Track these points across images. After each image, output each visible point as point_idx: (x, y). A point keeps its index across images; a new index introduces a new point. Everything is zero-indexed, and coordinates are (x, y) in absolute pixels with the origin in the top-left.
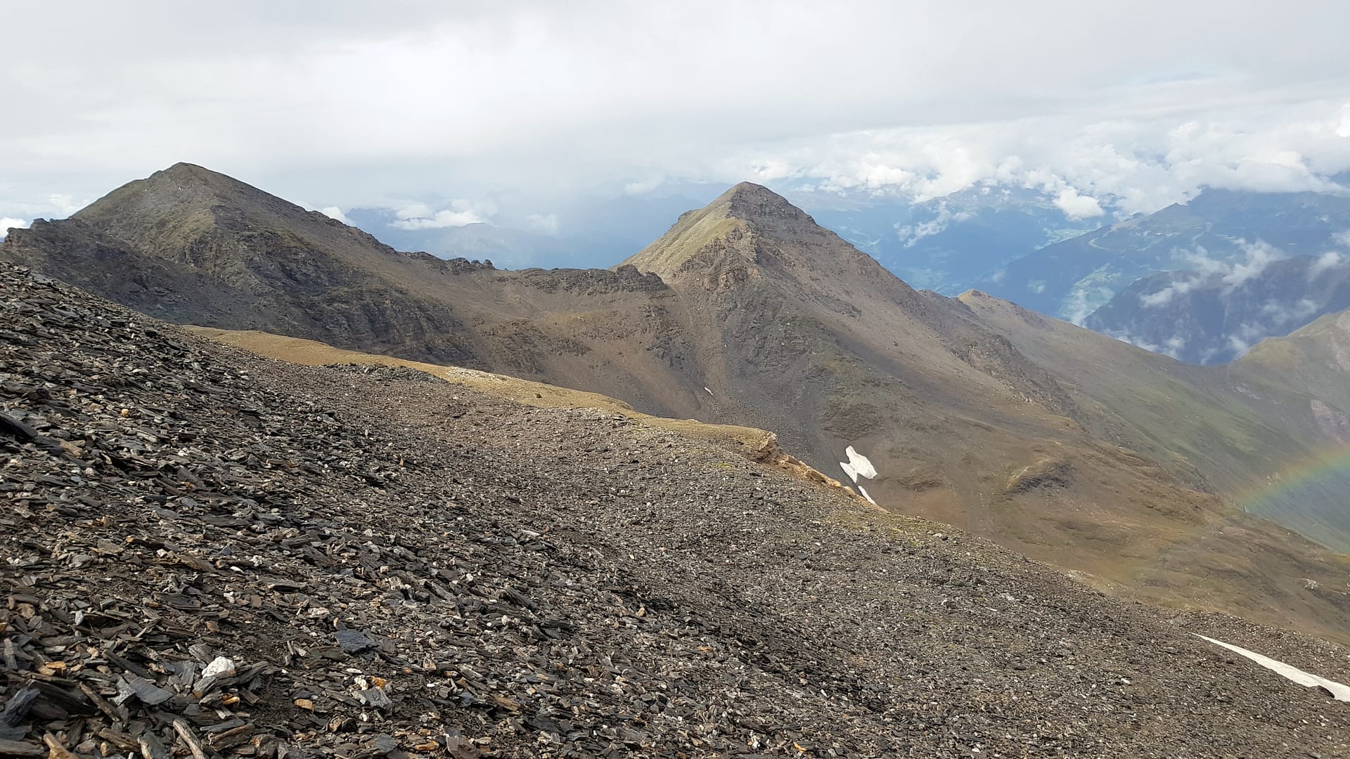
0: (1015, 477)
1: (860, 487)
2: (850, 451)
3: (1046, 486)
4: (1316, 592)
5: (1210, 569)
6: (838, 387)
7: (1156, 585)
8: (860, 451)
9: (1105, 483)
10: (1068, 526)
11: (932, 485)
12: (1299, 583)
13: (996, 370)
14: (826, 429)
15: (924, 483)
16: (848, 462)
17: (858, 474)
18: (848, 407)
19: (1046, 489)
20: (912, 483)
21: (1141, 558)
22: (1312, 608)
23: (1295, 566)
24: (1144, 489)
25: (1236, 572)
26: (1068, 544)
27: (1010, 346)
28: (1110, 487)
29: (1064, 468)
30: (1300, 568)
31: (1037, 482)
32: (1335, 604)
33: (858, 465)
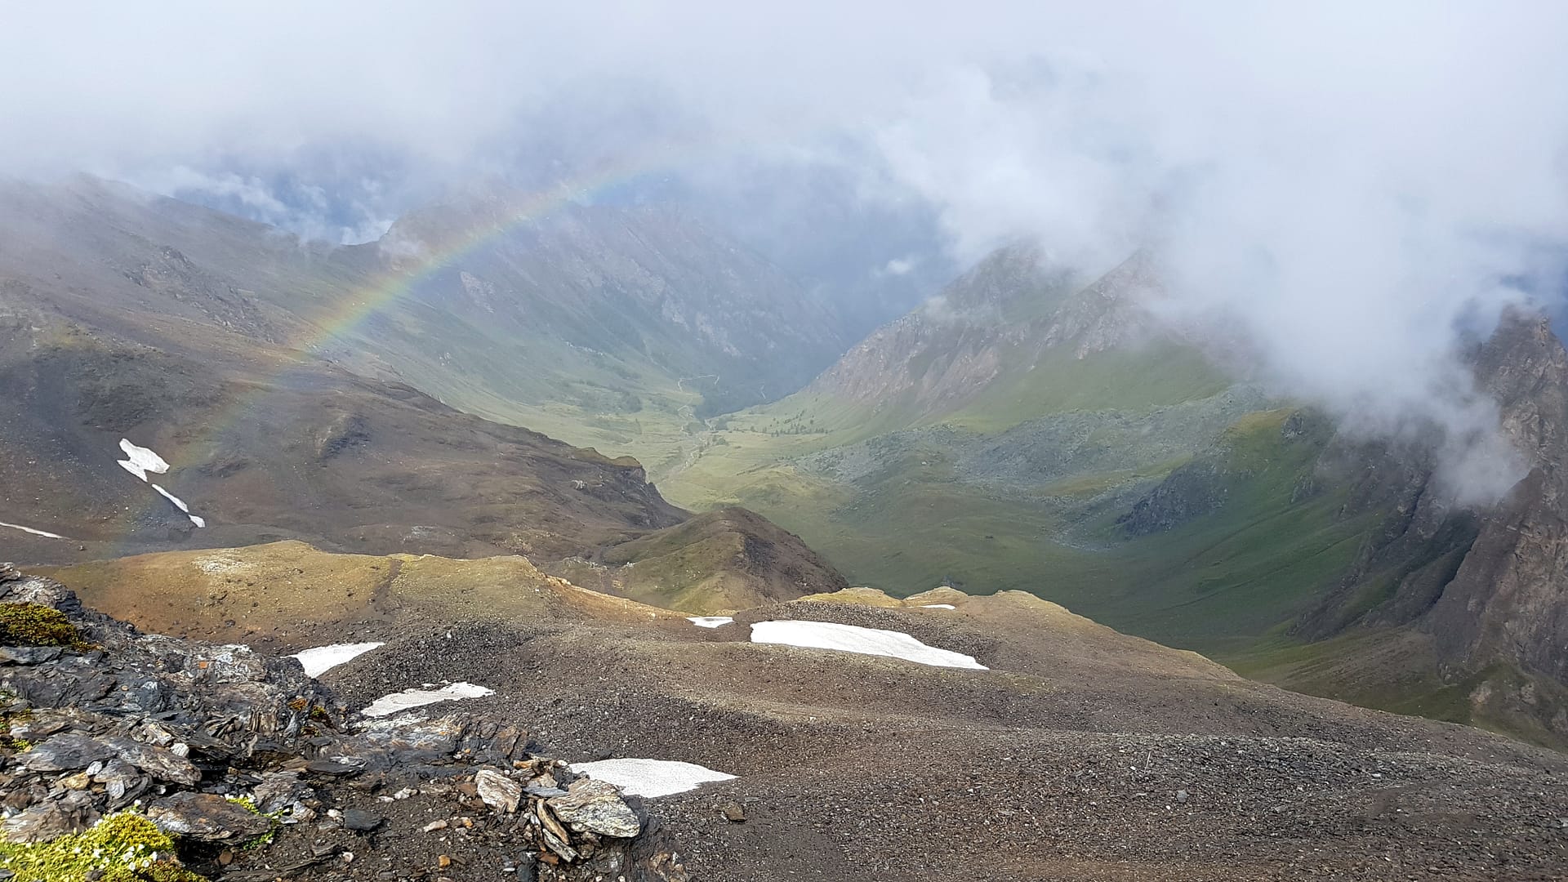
0: (321, 442)
1: (154, 486)
2: (125, 445)
3: (353, 444)
4: (584, 490)
5: (516, 494)
6: (87, 369)
7: (484, 522)
8: (138, 443)
9: (396, 427)
10: (387, 481)
11: (238, 466)
12: (571, 486)
13: (181, 293)
14: (86, 423)
15: (229, 467)
16: (128, 459)
17: (145, 470)
18: (107, 392)
19: (354, 447)
20: (215, 470)
21: (461, 498)
22: (588, 506)
23: (561, 470)
24: (430, 425)
25: (534, 491)
26: (396, 500)
27: (181, 257)
28: (402, 430)
29: (359, 420)
30: (564, 471)
31: (344, 441)
32: (599, 497)
33: (141, 461)
